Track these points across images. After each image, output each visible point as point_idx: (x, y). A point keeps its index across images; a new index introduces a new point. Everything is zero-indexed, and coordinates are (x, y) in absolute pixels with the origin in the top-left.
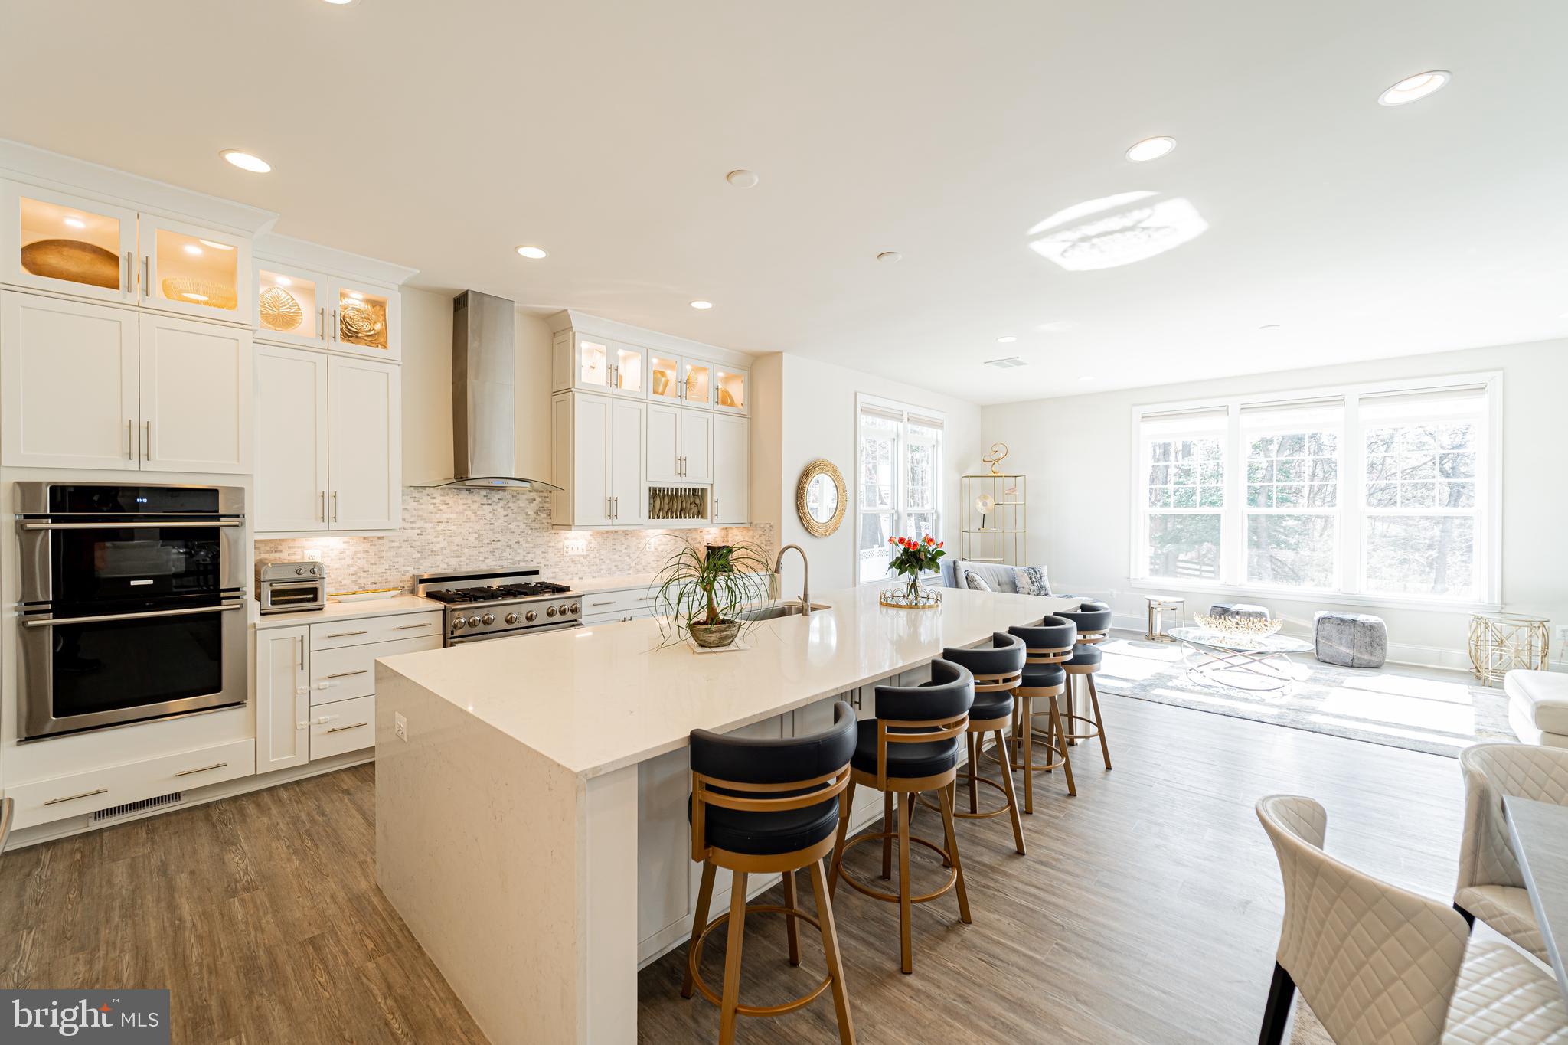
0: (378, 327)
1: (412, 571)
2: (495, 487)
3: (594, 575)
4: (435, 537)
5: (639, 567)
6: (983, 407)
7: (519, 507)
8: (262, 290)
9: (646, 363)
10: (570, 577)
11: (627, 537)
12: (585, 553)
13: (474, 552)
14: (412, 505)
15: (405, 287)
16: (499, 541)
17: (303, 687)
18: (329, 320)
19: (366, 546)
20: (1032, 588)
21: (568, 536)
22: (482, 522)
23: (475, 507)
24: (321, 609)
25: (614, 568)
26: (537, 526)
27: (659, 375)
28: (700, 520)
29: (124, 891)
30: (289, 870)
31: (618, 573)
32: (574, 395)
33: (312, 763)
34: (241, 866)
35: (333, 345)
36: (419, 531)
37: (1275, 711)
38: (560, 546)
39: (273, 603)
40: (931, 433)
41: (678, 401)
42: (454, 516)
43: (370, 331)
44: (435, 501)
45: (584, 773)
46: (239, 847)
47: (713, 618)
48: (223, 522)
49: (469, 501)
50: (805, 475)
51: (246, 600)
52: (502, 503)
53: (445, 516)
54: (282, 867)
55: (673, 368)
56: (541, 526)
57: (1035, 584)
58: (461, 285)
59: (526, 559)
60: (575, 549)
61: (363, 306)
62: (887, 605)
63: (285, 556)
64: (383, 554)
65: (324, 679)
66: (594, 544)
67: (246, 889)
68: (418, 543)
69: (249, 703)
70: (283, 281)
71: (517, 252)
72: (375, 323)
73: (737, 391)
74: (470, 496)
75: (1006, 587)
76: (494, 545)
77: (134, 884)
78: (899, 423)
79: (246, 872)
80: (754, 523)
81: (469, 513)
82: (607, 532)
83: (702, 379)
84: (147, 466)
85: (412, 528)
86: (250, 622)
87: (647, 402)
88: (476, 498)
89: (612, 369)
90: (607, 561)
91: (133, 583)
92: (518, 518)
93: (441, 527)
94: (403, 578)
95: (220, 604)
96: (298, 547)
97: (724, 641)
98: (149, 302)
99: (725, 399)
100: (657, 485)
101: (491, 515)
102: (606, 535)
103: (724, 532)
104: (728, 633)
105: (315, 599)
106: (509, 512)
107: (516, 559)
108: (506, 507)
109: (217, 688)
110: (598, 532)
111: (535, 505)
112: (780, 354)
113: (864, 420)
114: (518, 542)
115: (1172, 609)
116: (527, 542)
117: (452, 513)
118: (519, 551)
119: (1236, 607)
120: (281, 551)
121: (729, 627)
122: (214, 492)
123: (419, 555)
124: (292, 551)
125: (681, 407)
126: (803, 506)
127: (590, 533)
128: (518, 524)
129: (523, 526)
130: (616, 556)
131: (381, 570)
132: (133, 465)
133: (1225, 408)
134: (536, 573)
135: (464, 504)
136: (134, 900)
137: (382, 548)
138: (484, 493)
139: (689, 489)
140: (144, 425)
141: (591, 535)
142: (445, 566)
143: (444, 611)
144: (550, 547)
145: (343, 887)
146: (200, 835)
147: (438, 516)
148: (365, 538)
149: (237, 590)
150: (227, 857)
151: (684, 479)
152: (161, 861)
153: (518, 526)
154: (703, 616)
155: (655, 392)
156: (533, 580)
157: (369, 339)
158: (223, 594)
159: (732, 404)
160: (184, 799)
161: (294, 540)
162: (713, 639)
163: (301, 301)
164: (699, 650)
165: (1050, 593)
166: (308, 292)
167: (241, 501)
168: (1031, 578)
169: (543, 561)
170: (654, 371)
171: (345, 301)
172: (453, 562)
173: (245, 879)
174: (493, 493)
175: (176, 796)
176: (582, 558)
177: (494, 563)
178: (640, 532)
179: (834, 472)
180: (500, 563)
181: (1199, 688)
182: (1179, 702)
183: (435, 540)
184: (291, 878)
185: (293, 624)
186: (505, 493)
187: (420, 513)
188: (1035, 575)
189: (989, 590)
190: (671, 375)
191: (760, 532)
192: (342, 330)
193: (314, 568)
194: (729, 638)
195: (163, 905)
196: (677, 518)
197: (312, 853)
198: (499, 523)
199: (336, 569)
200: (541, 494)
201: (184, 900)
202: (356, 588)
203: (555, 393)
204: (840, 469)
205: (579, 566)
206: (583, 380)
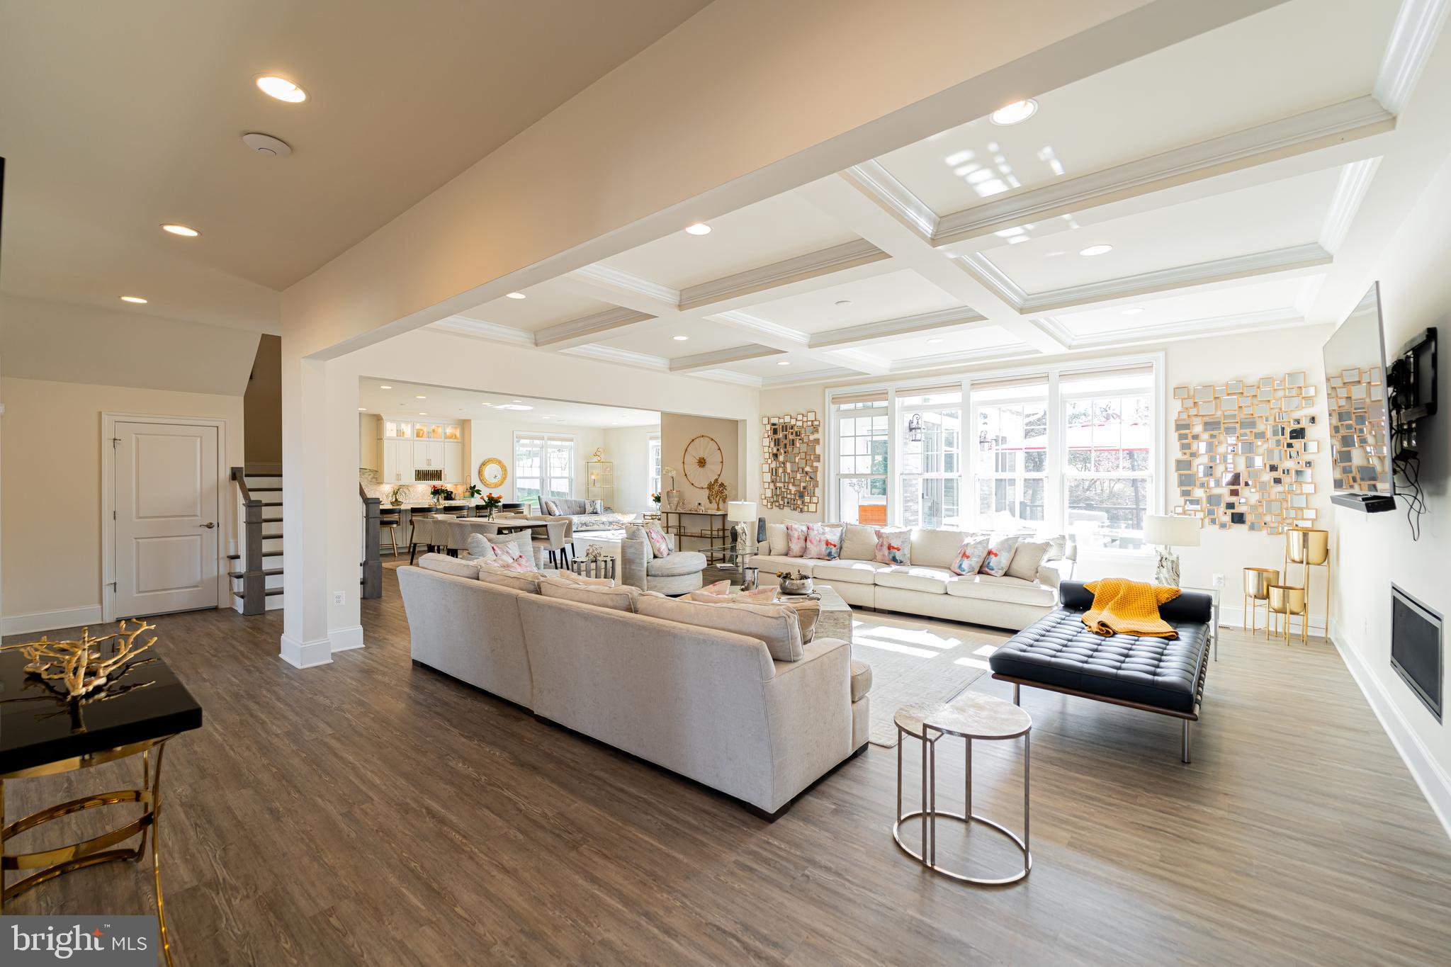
9: (413, 427)
27: (420, 430)
32: (384, 440)
41: (427, 439)
47: (396, 500)
50: (484, 464)
55: (426, 427)
73: (458, 433)
78: (543, 440)
83: (440, 430)
87: (414, 440)
89: (399, 431)
99: (451, 436)
100: (418, 470)
111: (370, 477)
112: (469, 421)
113: (518, 441)
125: (429, 441)
126: (482, 476)
139: (434, 470)
144: (377, 491)
151: (428, 466)
154: (394, 500)
159: (453, 438)
170: (418, 429)
178: (412, 485)
179: (500, 463)
190: (425, 430)
196: (429, 480)
200: (373, 473)
203: (378, 439)
204: (504, 462)
206: (388, 435)
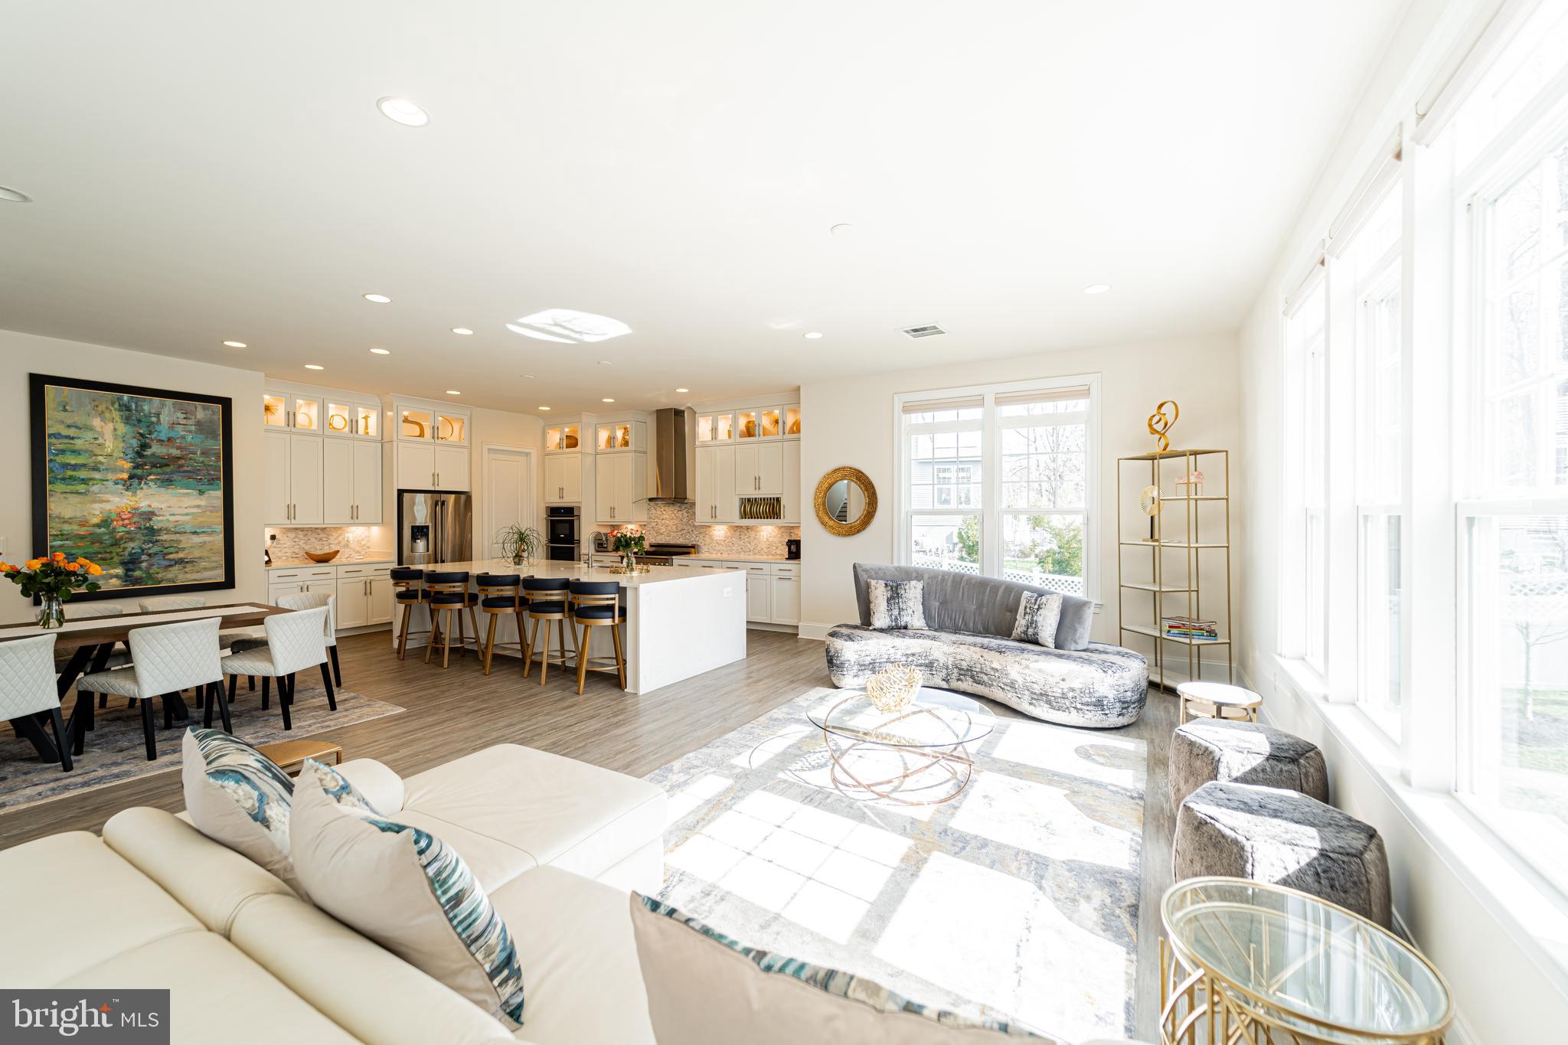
3: (729, 552)
5: (756, 551)
9: (735, 420)
10: (716, 552)
13: (675, 534)
16: (685, 529)
21: (715, 528)
25: (740, 550)
28: (775, 520)
31: (743, 553)
32: (696, 449)
41: (756, 439)
44: (661, 509)
48: (575, 517)
51: (581, 544)
53: (665, 516)
59: (696, 540)
74: (673, 507)
76: (683, 532)
78: (982, 409)
87: (735, 444)
88: (676, 508)
89: (714, 430)
90: (737, 544)
100: (743, 497)
102: (735, 529)
107: (692, 539)
108: (687, 512)
112: (800, 387)
113: (913, 419)
118: (692, 535)
122: (575, 508)
123: (656, 534)
125: (759, 442)
126: (822, 509)
130: (742, 542)
135: (671, 511)
140: (563, 488)
141: (727, 528)
144: (706, 534)
147: (662, 516)
149: (578, 540)
151: (760, 491)
167: (580, 511)
169: (703, 542)
172: (668, 538)
176: (722, 542)
179: (858, 477)
196: (758, 518)
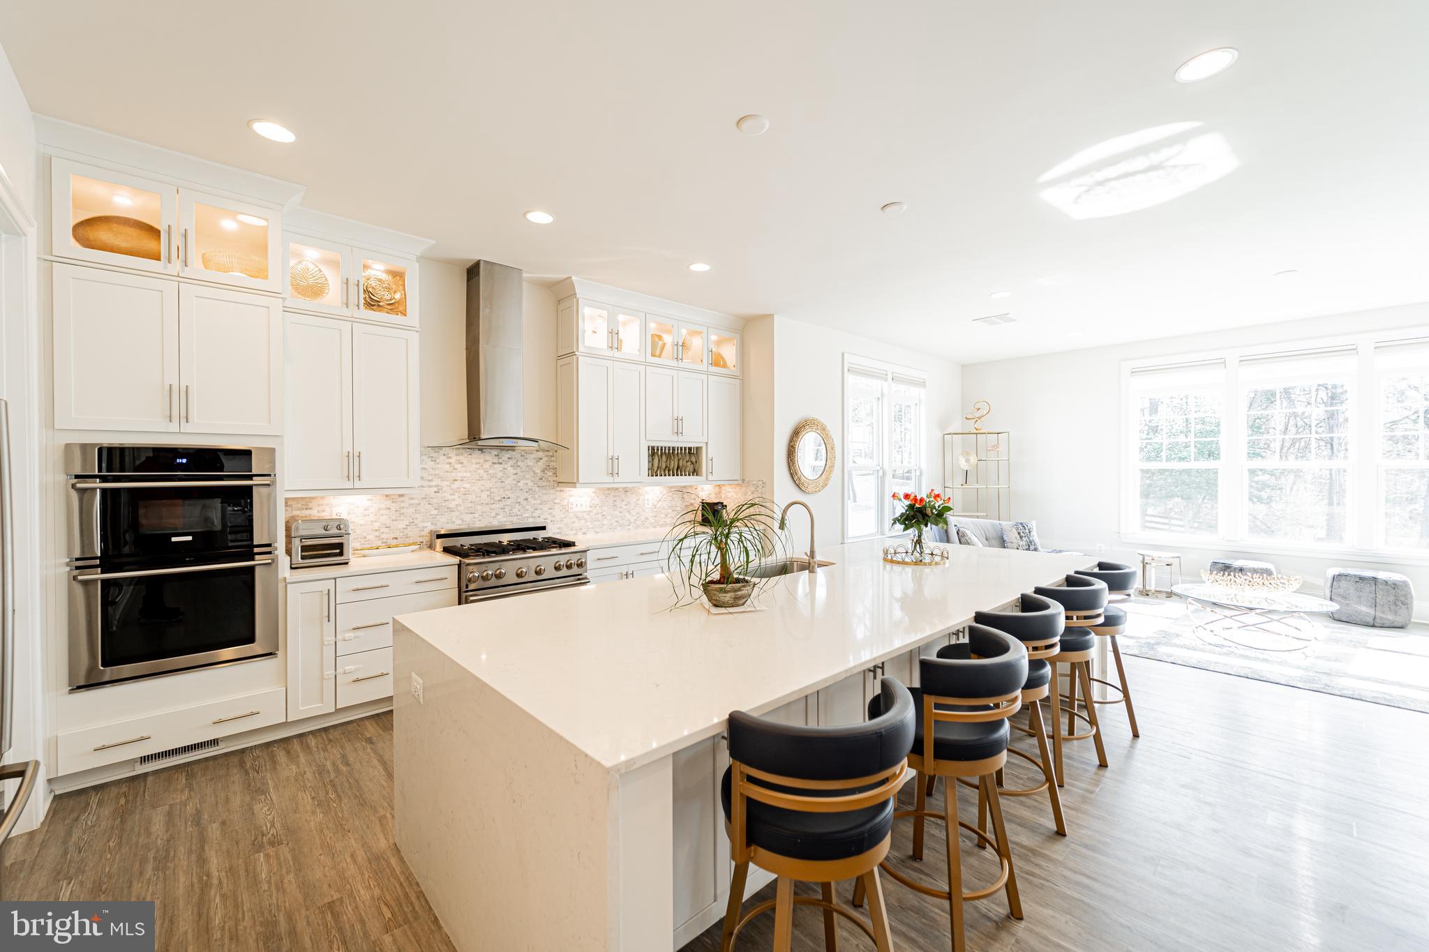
0: (398, 296)
1: (431, 526)
2: (505, 446)
3: (597, 530)
4: (451, 495)
5: (639, 523)
6: (964, 367)
7: (528, 466)
8: (292, 262)
9: (644, 327)
10: (574, 532)
11: (628, 494)
12: (588, 509)
13: (487, 509)
14: (430, 464)
15: (422, 259)
16: (509, 498)
17: (329, 639)
18: (353, 289)
19: (389, 503)
20: (1021, 543)
21: (572, 493)
22: (494, 480)
23: (487, 465)
24: (347, 563)
25: (615, 524)
26: (544, 484)
27: (657, 339)
28: (695, 477)
29: (159, 842)
30: (312, 823)
31: (619, 528)
32: (578, 358)
33: (338, 711)
34: (269, 817)
35: (357, 314)
36: (436, 489)
37: (1299, 673)
38: (565, 502)
39: (303, 558)
40: (914, 391)
41: (674, 363)
42: (468, 475)
43: (391, 300)
44: (450, 460)
45: (617, 768)
46: (269, 797)
47: (726, 577)
48: (256, 481)
49: (482, 461)
50: (796, 433)
51: (277, 556)
52: (511, 462)
53: (459, 474)
54: (306, 820)
55: (669, 332)
56: (548, 484)
57: (1024, 539)
58: (473, 254)
59: (534, 515)
60: (579, 505)
61: (384, 276)
62: (892, 561)
63: (314, 513)
64: (404, 511)
65: (349, 631)
66: (597, 501)
67: (272, 844)
68: (435, 501)
69: (280, 653)
70: (312, 254)
71: (526, 218)
72: (395, 292)
73: (730, 353)
74: (482, 455)
75: (993, 542)
76: (504, 502)
77: (168, 834)
78: (884, 382)
79: (273, 825)
80: (747, 480)
81: (481, 472)
82: (609, 489)
83: (696, 342)
84: (186, 428)
85: (430, 486)
86: (280, 576)
87: (646, 364)
88: (488, 457)
89: (614, 336)
90: (609, 517)
91: (174, 539)
92: (527, 476)
93: (456, 485)
94: (422, 533)
95: (253, 560)
96: (327, 505)
97: (738, 601)
98: (187, 272)
99: (718, 361)
100: (655, 444)
101: (501, 474)
102: (607, 492)
103: (717, 488)
104: (743, 592)
105: (341, 554)
106: (518, 470)
107: (525, 515)
108: (515, 466)
109: (251, 639)
110: (600, 489)
111: (541, 464)
112: (771, 316)
113: (851, 379)
114: (526, 499)
115: (1168, 565)
116: (535, 499)
117: (466, 472)
118: (527, 507)
119: (1237, 563)
120: (311, 509)
121: (744, 586)
122: (247, 453)
123: (436, 512)
124: (321, 508)
125: (678, 369)
126: (794, 463)
127: (593, 490)
128: (527, 481)
129: (531, 484)
130: (617, 513)
131: (402, 525)
132: (174, 427)
133: (1222, 361)
134: (544, 528)
135: (477, 463)
136: (167, 851)
137: (403, 505)
138: (495, 452)
139: (685, 448)
140: (183, 389)
141: (594, 492)
142: (460, 522)
143: (459, 566)
144: (556, 503)
145: (363, 846)
146: (233, 782)
147: (453, 474)
148: (387, 496)
149: (269, 545)
150: (257, 807)
151: (681, 438)
152: (196, 810)
153: (527, 484)
154: (716, 575)
155: (653, 355)
156: (540, 535)
157: (389, 307)
158: (256, 550)
159: (725, 366)
160: (222, 745)
161: (323, 498)
162: (727, 599)
163: (328, 272)
164: (714, 610)
165: (1039, 548)
166: (334, 264)
167: (272, 462)
168: (1019, 533)
169: (550, 518)
170: (652, 335)
171: (369, 272)
172: (468, 518)
173: (271, 832)
174: (503, 452)
175: (215, 742)
176: (585, 514)
177: (505, 519)
178: (639, 489)
179: (823, 431)
180: (510, 519)
181: (1211, 647)
182: (1193, 662)
183: (450, 497)
184: (315, 832)
185: (320, 577)
186: (514, 453)
187: (437, 472)
188: (1023, 531)
189: (981, 545)
190: (668, 339)
191: (753, 489)
192: (365, 299)
193: (340, 524)
194: (744, 598)
195: (194, 857)
196: (674, 475)
197: (335, 805)
198: (509, 481)
199: (361, 525)
200: (547, 453)
201: (213, 853)
202: (379, 543)
203: (560, 357)
204: (829, 427)
205: (583, 522)
206: (586, 344)
